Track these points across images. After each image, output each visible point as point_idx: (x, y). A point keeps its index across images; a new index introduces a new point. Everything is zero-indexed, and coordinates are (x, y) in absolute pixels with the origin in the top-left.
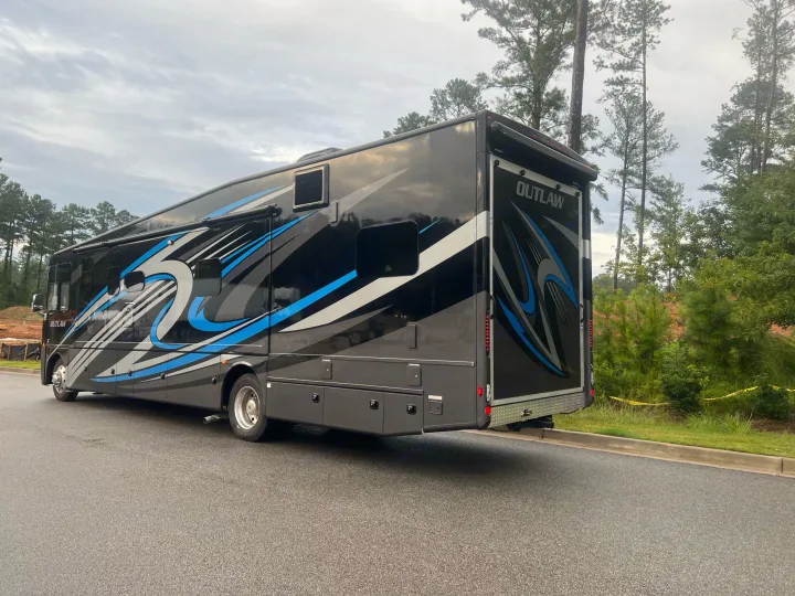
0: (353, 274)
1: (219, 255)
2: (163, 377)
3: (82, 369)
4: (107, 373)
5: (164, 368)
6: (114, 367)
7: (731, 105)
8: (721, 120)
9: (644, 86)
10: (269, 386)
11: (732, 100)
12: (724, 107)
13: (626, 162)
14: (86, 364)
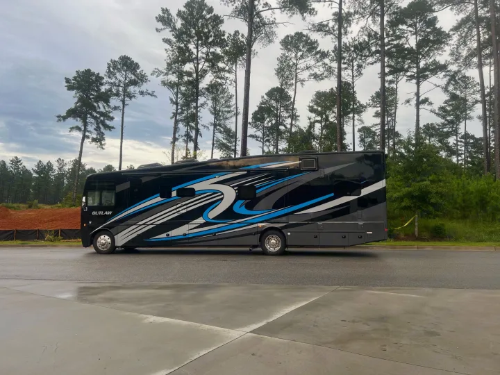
0: (332, 195)
1: (255, 184)
2: (215, 235)
3: (135, 235)
4: (164, 235)
5: (216, 231)
6: (169, 233)
7: (266, 97)
8: (261, 104)
9: (236, 82)
10: (289, 234)
11: (266, 94)
12: (263, 97)
13: (215, 118)
14: (140, 232)
